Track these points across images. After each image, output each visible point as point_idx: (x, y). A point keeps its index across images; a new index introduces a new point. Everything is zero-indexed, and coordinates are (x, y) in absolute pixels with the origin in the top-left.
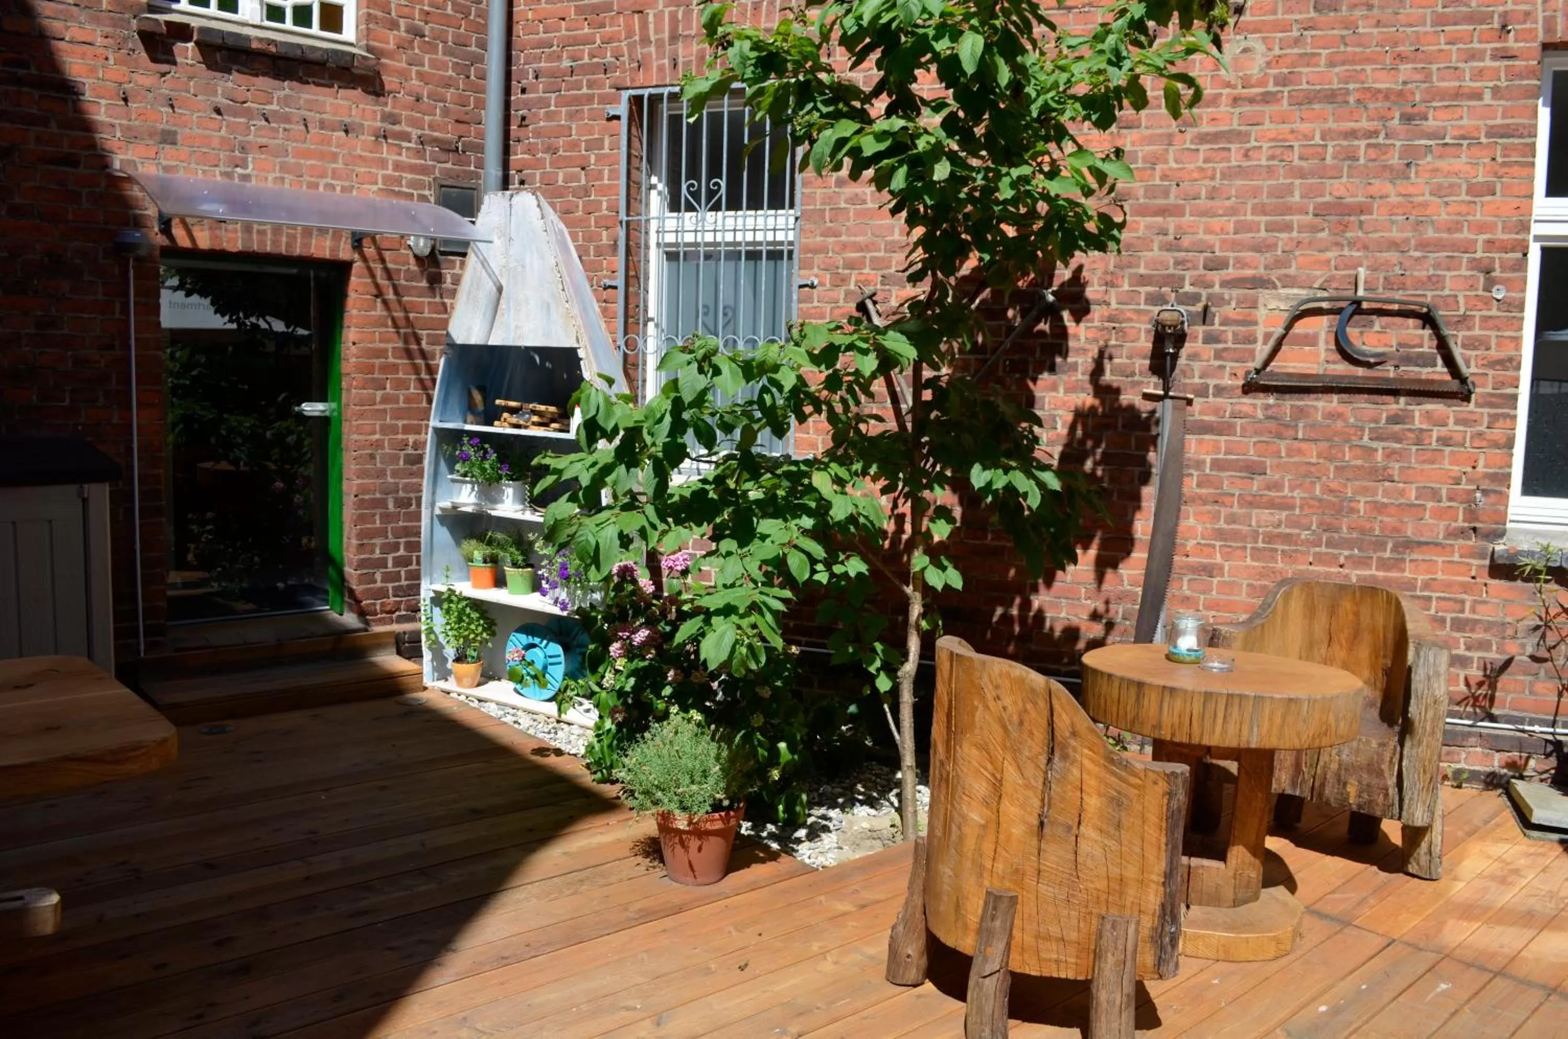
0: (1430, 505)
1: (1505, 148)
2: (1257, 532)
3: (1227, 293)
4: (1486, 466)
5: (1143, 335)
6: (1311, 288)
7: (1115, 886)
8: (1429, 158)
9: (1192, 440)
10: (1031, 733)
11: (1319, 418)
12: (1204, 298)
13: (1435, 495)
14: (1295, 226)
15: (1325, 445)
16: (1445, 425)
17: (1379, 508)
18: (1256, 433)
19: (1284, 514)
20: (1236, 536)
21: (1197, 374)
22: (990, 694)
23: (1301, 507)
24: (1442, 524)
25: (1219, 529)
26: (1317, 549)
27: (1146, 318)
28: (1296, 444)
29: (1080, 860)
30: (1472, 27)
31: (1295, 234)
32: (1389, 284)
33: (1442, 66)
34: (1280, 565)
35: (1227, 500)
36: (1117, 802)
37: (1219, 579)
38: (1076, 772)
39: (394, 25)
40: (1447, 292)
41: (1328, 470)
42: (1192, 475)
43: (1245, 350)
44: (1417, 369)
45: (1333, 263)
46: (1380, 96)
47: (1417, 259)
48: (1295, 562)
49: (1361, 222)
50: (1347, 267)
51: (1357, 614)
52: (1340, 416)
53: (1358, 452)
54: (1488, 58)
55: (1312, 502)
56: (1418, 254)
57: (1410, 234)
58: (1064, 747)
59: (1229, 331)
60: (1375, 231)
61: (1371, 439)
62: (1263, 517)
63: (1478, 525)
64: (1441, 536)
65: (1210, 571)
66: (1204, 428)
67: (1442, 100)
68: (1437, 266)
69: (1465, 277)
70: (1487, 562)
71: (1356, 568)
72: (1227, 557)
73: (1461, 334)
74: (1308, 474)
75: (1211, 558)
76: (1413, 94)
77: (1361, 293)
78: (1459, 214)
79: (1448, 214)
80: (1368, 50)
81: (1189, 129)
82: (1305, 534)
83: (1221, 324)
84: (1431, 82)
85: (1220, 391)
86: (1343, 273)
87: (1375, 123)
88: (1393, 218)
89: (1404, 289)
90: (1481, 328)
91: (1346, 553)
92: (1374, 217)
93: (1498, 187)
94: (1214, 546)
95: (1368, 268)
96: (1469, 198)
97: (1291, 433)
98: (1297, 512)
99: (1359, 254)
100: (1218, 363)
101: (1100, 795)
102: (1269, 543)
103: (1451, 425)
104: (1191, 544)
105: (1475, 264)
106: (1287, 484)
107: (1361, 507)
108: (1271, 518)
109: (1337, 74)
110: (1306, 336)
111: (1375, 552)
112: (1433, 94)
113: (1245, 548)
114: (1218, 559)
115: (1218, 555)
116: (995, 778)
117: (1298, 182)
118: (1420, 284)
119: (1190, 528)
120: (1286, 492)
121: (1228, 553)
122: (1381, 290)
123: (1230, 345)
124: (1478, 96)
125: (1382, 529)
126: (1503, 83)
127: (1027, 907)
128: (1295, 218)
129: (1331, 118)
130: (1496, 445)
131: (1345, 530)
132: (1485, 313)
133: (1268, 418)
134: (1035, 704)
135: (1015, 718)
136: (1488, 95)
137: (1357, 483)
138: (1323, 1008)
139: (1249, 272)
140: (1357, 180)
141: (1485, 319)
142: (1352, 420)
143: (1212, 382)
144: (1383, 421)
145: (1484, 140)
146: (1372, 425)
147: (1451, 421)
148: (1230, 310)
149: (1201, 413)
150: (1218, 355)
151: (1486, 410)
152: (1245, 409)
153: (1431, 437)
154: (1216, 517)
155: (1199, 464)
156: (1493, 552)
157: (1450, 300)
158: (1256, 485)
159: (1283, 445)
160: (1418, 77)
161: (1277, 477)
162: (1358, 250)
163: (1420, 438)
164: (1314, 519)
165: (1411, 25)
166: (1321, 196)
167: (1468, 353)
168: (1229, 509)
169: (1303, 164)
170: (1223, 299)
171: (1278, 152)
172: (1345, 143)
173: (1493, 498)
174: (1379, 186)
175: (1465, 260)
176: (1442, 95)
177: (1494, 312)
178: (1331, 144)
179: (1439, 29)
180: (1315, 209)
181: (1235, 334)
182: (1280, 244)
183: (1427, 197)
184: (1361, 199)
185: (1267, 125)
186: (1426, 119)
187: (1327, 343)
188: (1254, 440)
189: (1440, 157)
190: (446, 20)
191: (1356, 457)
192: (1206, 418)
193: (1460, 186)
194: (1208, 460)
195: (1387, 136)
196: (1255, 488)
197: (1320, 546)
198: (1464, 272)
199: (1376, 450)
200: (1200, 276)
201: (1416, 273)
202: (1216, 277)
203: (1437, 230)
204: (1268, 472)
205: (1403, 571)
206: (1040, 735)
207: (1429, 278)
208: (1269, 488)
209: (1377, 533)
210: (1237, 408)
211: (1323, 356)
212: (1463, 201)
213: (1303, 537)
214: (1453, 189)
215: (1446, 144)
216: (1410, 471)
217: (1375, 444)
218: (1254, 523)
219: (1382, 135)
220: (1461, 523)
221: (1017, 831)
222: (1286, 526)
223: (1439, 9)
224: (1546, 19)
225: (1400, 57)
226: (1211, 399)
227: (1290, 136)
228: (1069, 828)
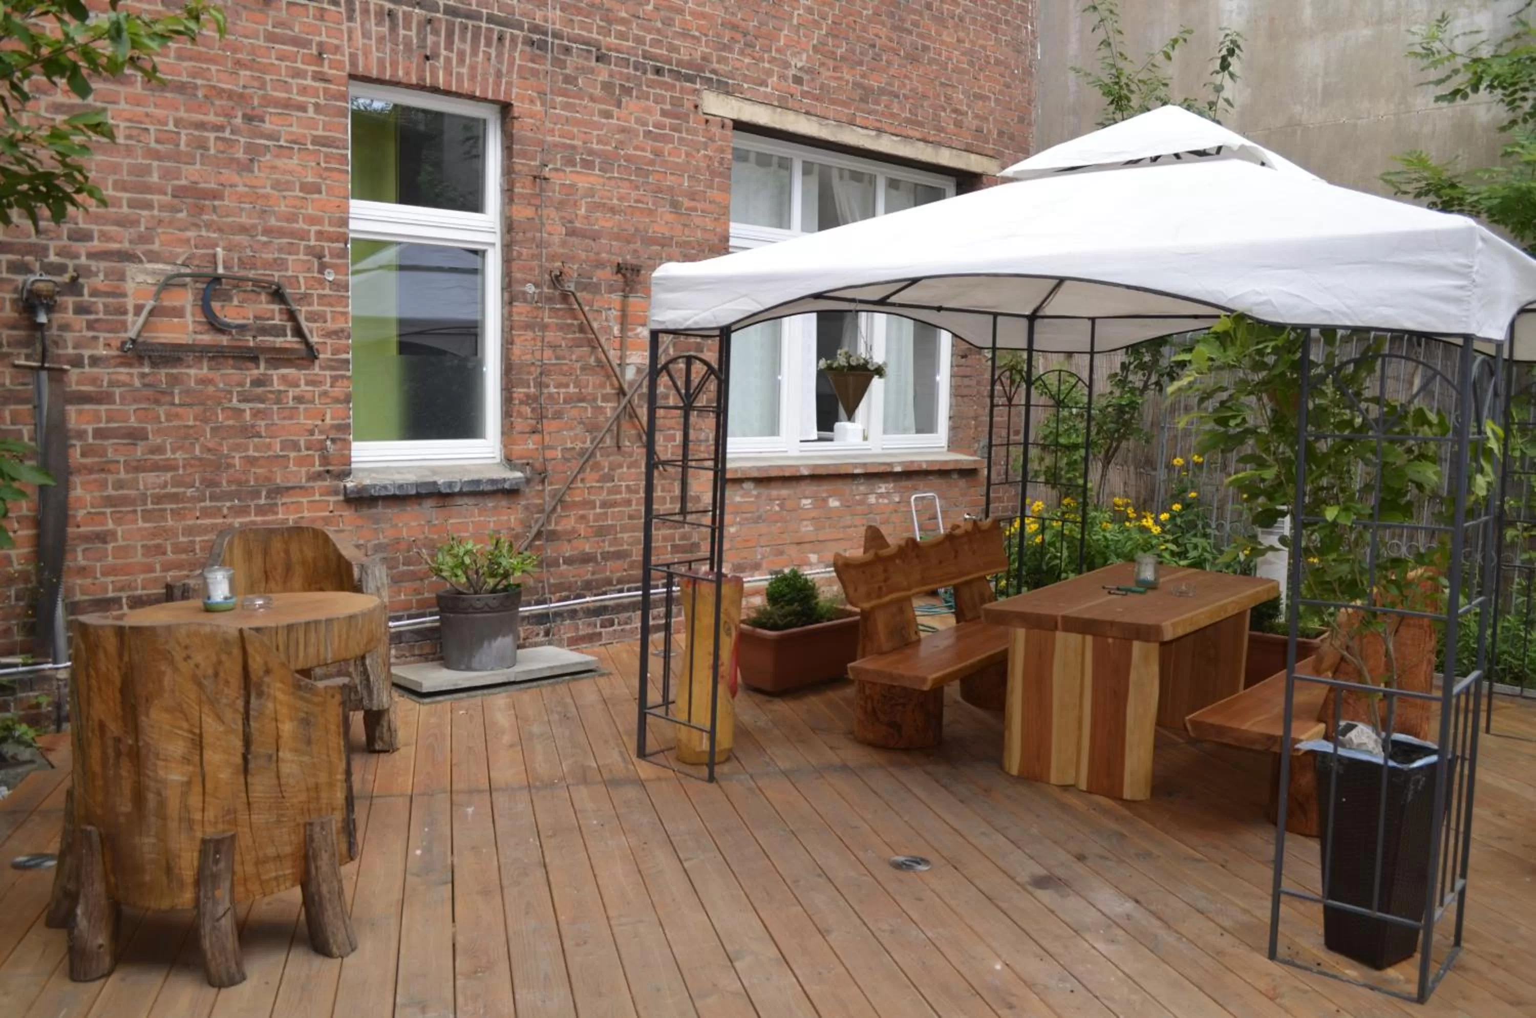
0: (292, 455)
1: (327, 155)
2: (145, 495)
3: (94, 265)
4: (332, 419)
5: (8, 305)
6: (175, 264)
7: (313, 794)
8: (268, 157)
9: (72, 410)
10: (227, 683)
11: (193, 384)
12: (71, 269)
13: (295, 446)
14: (156, 205)
15: (201, 408)
16: (298, 386)
17: (251, 461)
18: (135, 401)
19: (169, 475)
20: (124, 501)
21: (70, 345)
22: (178, 656)
23: (184, 467)
24: (304, 470)
25: (108, 497)
26: (202, 504)
27: (10, 287)
28: (174, 410)
29: (283, 781)
30: (295, 49)
31: (156, 212)
32: (242, 263)
33: (275, 77)
34: (170, 523)
35: (112, 467)
36: (306, 722)
37: (112, 545)
38: (270, 705)
40: (290, 273)
41: (205, 431)
42: (74, 445)
43: (117, 321)
44: (271, 339)
45: (192, 242)
46: (225, 95)
47: (265, 244)
48: (184, 518)
49: (214, 207)
50: (205, 246)
51: (287, 552)
52: (210, 381)
53: (230, 413)
54: (309, 78)
55: (192, 462)
56: (264, 239)
57: (257, 221)
58: (259, 685)
59: (100, 302)
60: (227, 216)
61: (239, 401)
62: (149, 480)
63: (330, 468)
64: (304, 480)
65: (103, 538)
66: (83, 398)
67: (275, 107)
68: (280, 250)
69: (303, 261)
70: (341, 498)
71: (239, 517)
72: (118, 521)
73: (304, 309)
74: (186, 437)
75: (102, 524)
76: (252, 98)
77: (221, 271)
78: (294, 207)
79: (286, 206)
80: (212, 52)
81: (43, 97)
82: (190, 492)
83: (91, 295)
84: (265, 89)
85: (95, 361)
86: (202, 251)
87: (221, 119)
88: (243, 205)
89: (256, 269)
90: (319, 305)
91: (228, 504)
92: (226, 203)
93: (324, 188)
94: (104, 514)
95: (224, 249)
96: (301, 194)
97: (168, 399)
98: (181, 472)
99: (215, 235)
100: (91, 334)
101: (291, 720)
102: (157, 504)
103: (303, 387)
104: (81, 513)
105: (310, 251)
106: (168, 447)
107: (237, 462)
108: (157, 481)
109: (186, 68)
110: (174, 309)
111: (252, 500)
112: (268, 101)
113: (135, 511)
114: (111, 525)
115: (110, 521)
116: (194, 733)
117: (155, 164)
118: (267, 265)
119: (79, 499)
120: (169, 455)
121: (119, 518)
122: (236, 269)
123: (101, 316)
124: (302, 108)
125: (256, 479)
126: (322, 101)
127: (245, 840)
128: (156, 198)
129: (182, 109)
130: (337, 400)
131: (224, 483)
132: (321, 292)
133: (145, 385)
134: (229, 654)
135: (210, 672)
136: (311, 109)
137: (231, 441)
138: (418, 852)
139: (115, 246)
140: (209, 168)
141: (321, 297)
142: (221, 385)
143: (87, 353)
144: (248, 385)
145: (310, 147)
146: (239, 389)
147: (302, 382)
148: (99, 281)
149: (78, 383)
150: (90, 326)
151: (328, 373)
152: (122, 378)
153: (288, 397)
154: (103, 485)
155: (81, 435)
156: (345, 487)
157: (293, 280)
158: (139, 451)
159: (162, 411)
160: (256, 84)
161: (159, 441)
162: (214, 232)
163: (279, 397)
164: (197, 476)
165: (247, 37)
166: (177, 179)
167: (310, 325)
168: (115, 476)
169: (159, 147)
170: (90, 271)
171: (135, 132)
172: (196, 133)
173: (339, 445)
174: (228, 175)
175: (302, 247)
176: (276, 103)
177: (327, 291)
178: (183, 132)
179: (271, 45)
180: (173, 190)
181: (106, 306)
182: (143, 220)
183: (268, 190)
184: (213, 186)
185: (123, 105)
186: (263, 121)
187: (193, 315)
188: (135, 407)
189: (277, 156)
191: (228, 418)
192: (83, 388)
193: (294, 183)
194: (90, 429)
195: (232, 132)
196: (139, 453)
197: (204, 501)
198: (302, 257)
199: (244, 411)
200: (65, 247)
201: (264, 256)
202: (82, 248)
203: (278, 220)
204: (150, 436)
205: (277, 513)
206: (236, 681)
207: (275, 260)
208: (152, 452)
209: (252, 483)
210: (114, 377)
211: (191, 328)
212: (297, 197)
213: (188, 494)
214: (288, 186)
215: (281, 146)
216: (274, 428)
217: (242, 406)
218: (141, 487)
219: (228, 130)
220: (318, 468)
221: (225, 775)
222: (172, 487)
223: (270, 28)
224: (351, 54)
225: (238, 63)
226: (87, 369)
227: (147, 120)
228: (270, 757)
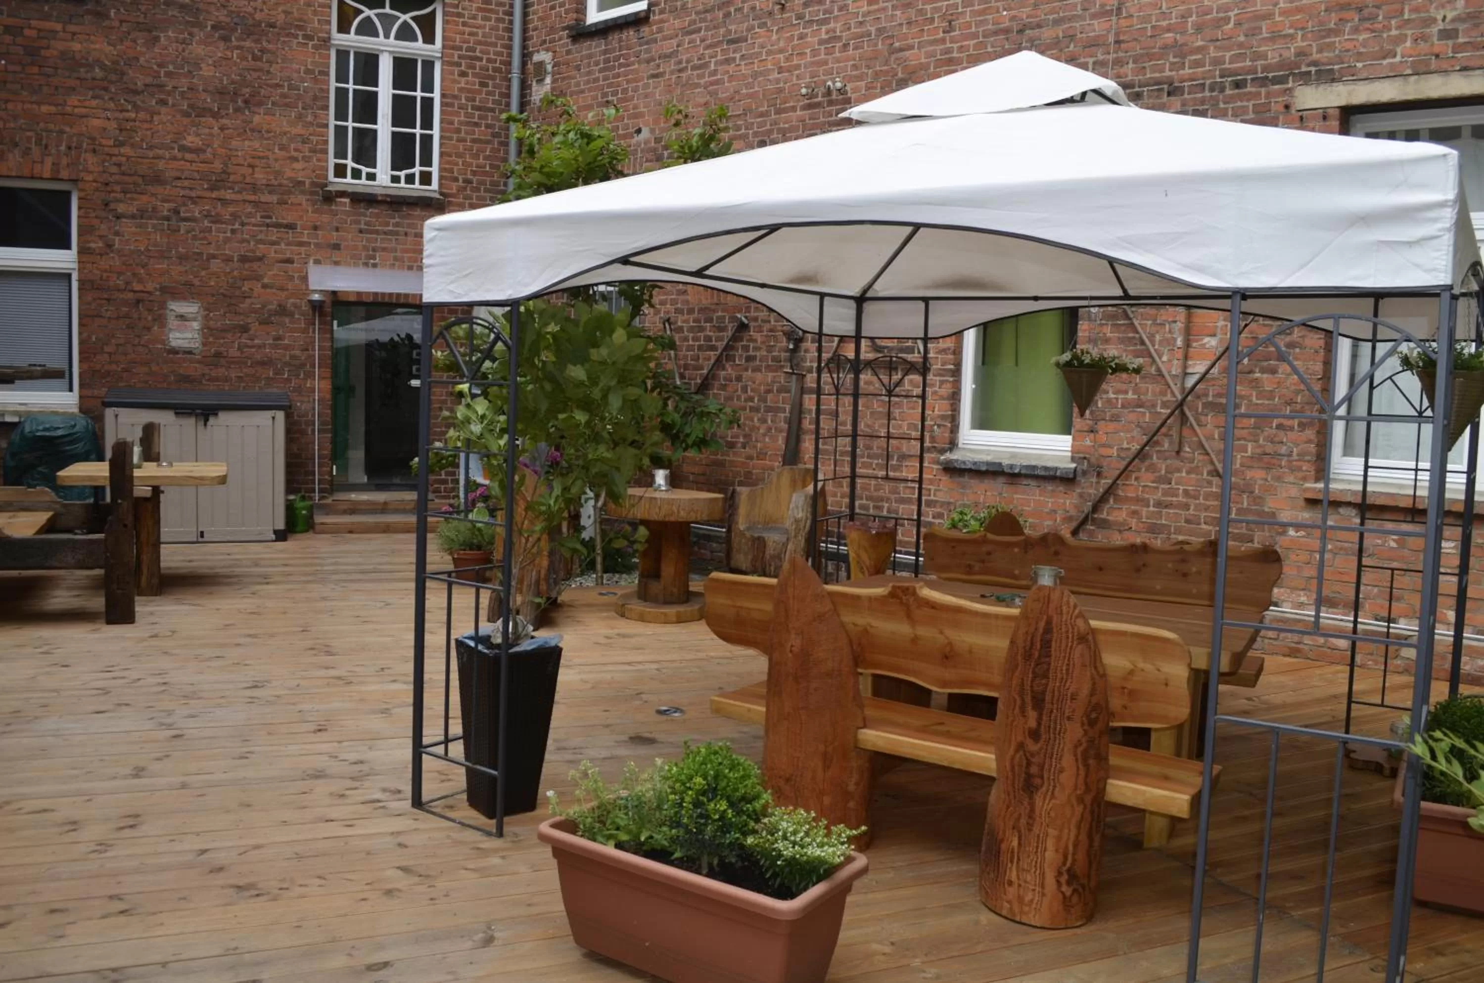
4: (939, 410)
5: (784, 339)
9: (806, 398)
13: (916, 428)
39: (456, 180)
42: (806, 418)
63: (936, 445)
70: (943, 466)
71: (881, 470)
91: (876, 461)
113: (831, 459)
121: (823, 462)
130: (942, 398)
155: (810, 412)
156: (940, 459)
163: (907, 395)
190: (485, 173)
194: (814, 409)
220: (928, 444)
226: (814, 374)
